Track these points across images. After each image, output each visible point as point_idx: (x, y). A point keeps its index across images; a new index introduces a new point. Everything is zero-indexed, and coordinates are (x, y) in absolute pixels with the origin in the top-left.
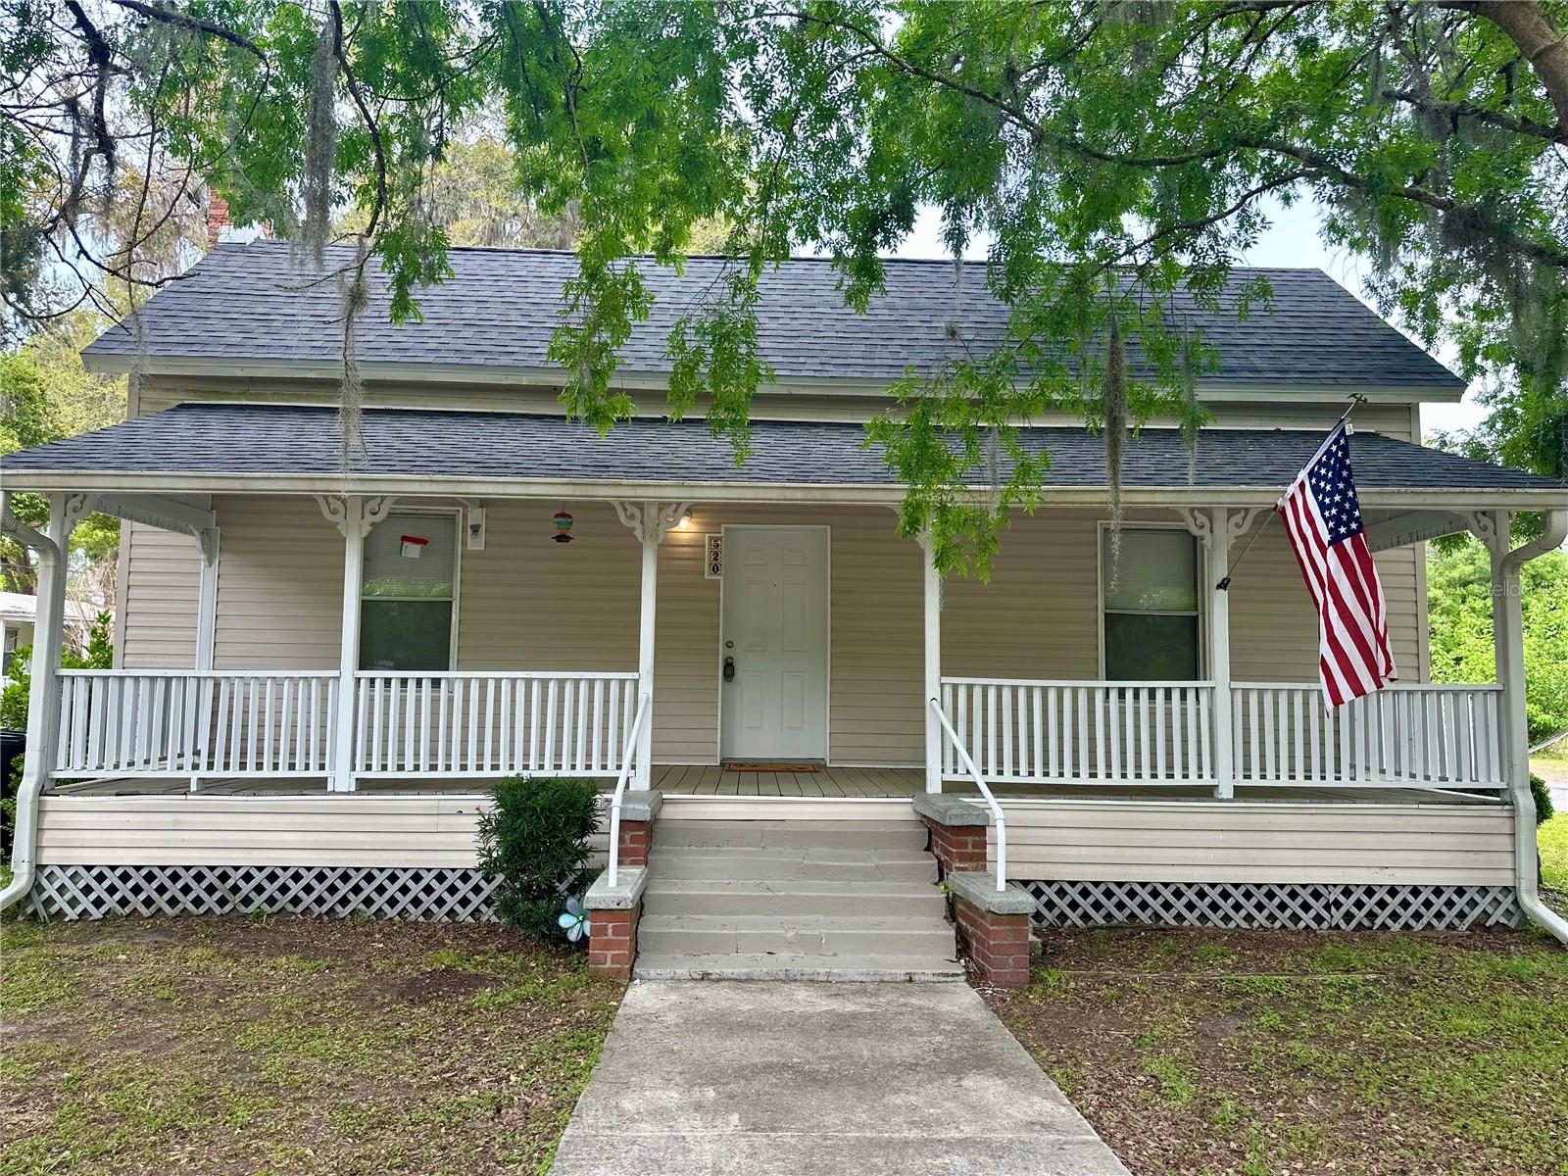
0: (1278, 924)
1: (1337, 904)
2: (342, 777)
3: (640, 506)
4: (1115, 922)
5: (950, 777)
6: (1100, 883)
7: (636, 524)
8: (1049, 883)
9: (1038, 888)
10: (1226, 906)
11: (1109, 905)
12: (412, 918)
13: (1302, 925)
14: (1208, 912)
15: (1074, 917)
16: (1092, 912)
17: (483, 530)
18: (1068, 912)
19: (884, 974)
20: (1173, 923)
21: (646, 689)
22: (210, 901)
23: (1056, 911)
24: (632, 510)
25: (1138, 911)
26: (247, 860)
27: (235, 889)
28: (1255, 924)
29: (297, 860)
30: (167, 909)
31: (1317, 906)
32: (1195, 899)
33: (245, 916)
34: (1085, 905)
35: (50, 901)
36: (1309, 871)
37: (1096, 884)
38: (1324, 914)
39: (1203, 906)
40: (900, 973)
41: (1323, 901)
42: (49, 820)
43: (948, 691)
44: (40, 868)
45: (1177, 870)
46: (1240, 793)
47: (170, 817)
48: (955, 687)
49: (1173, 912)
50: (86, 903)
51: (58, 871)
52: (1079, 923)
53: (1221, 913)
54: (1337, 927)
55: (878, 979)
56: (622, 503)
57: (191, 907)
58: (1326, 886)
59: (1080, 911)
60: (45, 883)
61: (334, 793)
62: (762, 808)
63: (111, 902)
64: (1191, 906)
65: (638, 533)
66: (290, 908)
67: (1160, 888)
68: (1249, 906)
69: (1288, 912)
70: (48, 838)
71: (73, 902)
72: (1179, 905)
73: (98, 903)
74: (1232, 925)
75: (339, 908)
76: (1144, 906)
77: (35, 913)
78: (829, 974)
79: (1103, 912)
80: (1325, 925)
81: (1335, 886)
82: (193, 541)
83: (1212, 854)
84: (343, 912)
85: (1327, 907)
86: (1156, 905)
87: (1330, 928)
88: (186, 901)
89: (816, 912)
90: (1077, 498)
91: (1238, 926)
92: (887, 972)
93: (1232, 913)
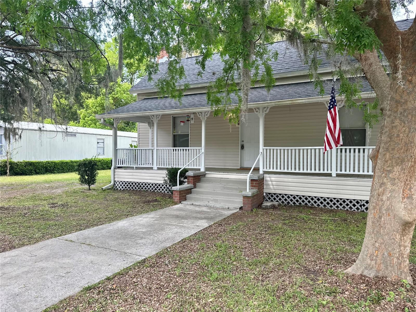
0: (346, 209)
1: (364, 205)
2: (155, 167)
3: (201, 113)
4: (302, 205)
5: (265, 170)
6: (292, 195)
7: (201, 116)
8: (286, 195)
9: (283, 196)
10: (331, 204)
11: (300, 201)
12: (166, 193)
13: (353, 210)
14: (326, 205)
15: (291, 203)
16: (296, 202)
17: (193, 119)
18: (290, 202)
19: (224, 207)
20: (317, 206)
21: (203, 151)
22: (137, 188)
23: (287, 201)
24: (200, 114)
25: (308, 203)
26: (142, 181)
27: (141, 186)
28: (339, 209)
29: (149, 181)
30: (128, 189)
31: (358, 206)
32: (323, 201)
33: (142, 191)
34: (294, 200)
35: (116, 187)
36: (356, 196)
37: (297, 196)
38: (360, 207)
39: (325, 203)
40: (227, 207)
41: (359, 204)
42: (116, 173)
43: (265, 151)
44: (115, 181)
45: (319, 194)
46: (338, 175)
47: (131, 173)
48: (267, 149)
49: (317, 204)
50: (121, 187)
51: (123, 182)
52: (293, 204)
53: (330, 205)
54: (363, 211)
55: (222, 207)
56: (198, 112)
57: (135, 189)
58: (361, 200)
59: (293, 202)
60: (116, 184)
61: (154, 170)
62: (224, 175)
63: (124, 187)
64: (328, 203)
65: (201, 118)
66: (148, 190)
67: (314, 198)
68: (338, 204)
69: (349, 206)
70: (116, 176)
71: (119, 187)
72: (319, 202)
73: (122, 187)
74: (333, 208)
75: (155, 190)
76: (309, 202)
77: (115, 188)
78: (214, 206)
79: (299, 202)
80: (359, 210)
81: (364, 200)
82: (147, 124)
83: (328, 190)
84: (156, 191)
85: (361, 206)
86: (312, 202)
87: (361, 211)
88: (134, 188)
89: (222, 196)
90: (283, 103)
91: (334, 208)
92: (225, 207)
93: (333, 205)
